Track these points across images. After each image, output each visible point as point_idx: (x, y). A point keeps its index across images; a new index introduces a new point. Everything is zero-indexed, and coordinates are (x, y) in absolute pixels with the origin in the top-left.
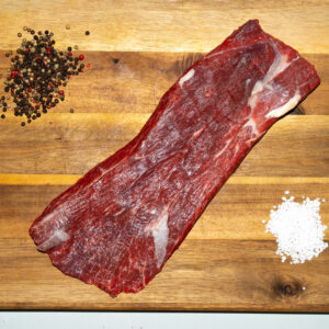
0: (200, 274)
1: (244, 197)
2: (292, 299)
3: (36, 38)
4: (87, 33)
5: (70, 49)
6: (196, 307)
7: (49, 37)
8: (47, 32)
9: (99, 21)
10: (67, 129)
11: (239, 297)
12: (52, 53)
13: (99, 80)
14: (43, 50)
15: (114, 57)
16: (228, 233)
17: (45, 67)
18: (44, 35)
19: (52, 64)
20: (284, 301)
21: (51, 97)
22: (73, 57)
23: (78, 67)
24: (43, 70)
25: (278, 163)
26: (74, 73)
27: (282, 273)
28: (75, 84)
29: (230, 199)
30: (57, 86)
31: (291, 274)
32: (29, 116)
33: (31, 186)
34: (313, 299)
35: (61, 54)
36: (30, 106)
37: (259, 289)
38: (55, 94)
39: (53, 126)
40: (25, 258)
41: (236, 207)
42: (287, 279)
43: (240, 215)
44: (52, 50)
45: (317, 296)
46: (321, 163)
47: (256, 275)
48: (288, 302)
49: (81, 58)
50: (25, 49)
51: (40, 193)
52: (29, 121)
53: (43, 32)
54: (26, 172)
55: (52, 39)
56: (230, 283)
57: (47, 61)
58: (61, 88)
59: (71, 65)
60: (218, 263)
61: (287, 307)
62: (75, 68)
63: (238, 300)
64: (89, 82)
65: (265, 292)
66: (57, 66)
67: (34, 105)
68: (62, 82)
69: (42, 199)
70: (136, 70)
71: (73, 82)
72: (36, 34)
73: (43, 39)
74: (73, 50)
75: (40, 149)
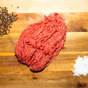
0: (55, 81)
1: (69, 58)
3: (2, 9)
4: (18, 7)
5: (13, 13)
7: (6, 9)
8: (5, 8)
9: (22, 3)
10: (13, 38)
12: (7, 14)
13: (22, 22)
14: (4, 13)
15: (27, 15)
16: (63, 69)
17: (5, 19)
18: (4, 8)
19: (7, 18)
21: (8, 28)
22: (14, 15)
23: (16, 18)
24: (5, 20)
25: (79, 47)
26: (14, 21)
27: (80, 81)
28: (15, 24)
29: (64, 59)
30: (9, 25)
31: (83, 81)
33: (3, 56)
35: (10, 14)
36: (1, 31)
37: (73, 85)
38: (8, 27)
39: (9, 37)
40: (2, 78)
41: (66, 61)
43: (68, 63)
49: (17, 16)
51: (6, 58)
52: (1, 36)
53: (4, 7)
54: (1, 52)
55: (7, 10)
56: (64, 84)
57: (6, 17)
58: (11, 25)
59: (13, 18)
60: (61, 78)
64: (19, 23)
65: (75, 86)
66: (9, 19)
67: (2, 31)
68: (11, 23)
69: (6, 60)
70: (34, 19)
71: (14, 23)
72: (2, 8)
73: (4, 10)
74: (14, 13)
75: (5, 45)
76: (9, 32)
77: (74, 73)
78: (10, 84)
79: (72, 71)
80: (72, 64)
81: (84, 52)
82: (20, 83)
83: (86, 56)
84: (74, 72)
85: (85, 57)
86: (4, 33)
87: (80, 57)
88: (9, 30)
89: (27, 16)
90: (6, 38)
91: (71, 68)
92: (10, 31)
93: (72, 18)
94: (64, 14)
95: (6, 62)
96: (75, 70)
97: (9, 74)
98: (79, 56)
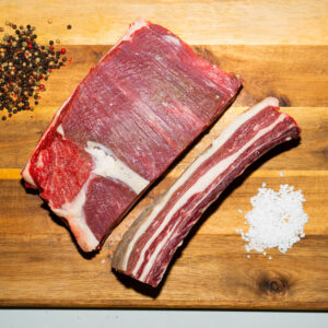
0: (183, 269)
2: (279, 296)
3: (18, 32)
4: (69, 27)
5: (51, 43)
6: (179, 304)
7: (31, 32)
8: (29, 27)
9: (82, 15)
10: (48, 123)
11: (223, 293)
12: (33, 47)
14: (25, 43)
15: (95, 50)
17: (26, 60)
18: (26, 30)
19: (34, 57)
20: (270, 298)
21: (32, 90)
22: (55, 51)
23: (60, 61)
24: (24, 64)
26: (55, 67)
27: (268, 268)
30: (38, 80)
31: (278, 270)
32: (10, 110)
33: (11, 181)
34: (301, 296)
35: (43, 48)
36: (11, 100)
37: (245, 285)
38: (35, 88)
39: (34, 120)
40: (4, 253)
42: (273, 275)
44: (34, 44)
45: (304, 292)
46: (308, 156)
47: (241, 271)
48: (274, 299)
49: (63, 52)
50: (6, 43)
52: (10, 116)
53: (25, 27)
54: (7, 167)
55: (33, 33)
56: (214, 279)
57: (28, 55)
58: (42, 82)
59: (52, 59)
60: (202, 258)
61: (274, 304)
62: (56, 62)
63: (223, 297)
64: (71, 76)
65: (251, 289)
66: (38, 60)
67: (15, 99)
68: (44, 76)
71: (53, 76)
72: (18, 28)
73: (25, 34)
74: (55, 44)
75: (21, 143)
76: (36, 103)
77: (248, 243)
78: (29, 273)
79: (240, 235)
80: (240, 211)
81: (281, 174)
82: (62, 272)
83: (286, 186)
84: (247, 239)
85: (284, 188)
86: (21, 104)
87: (267, 187)
88: (36, 97)
89: (95, 53)
90: (26, 123)
91: (237, 225)
92: (39, 101)
93: (239, 61)
94: (213, 49)
95: (20, 201)
96: (251, 230)
97: (26, 239)
98: (264, 185)
